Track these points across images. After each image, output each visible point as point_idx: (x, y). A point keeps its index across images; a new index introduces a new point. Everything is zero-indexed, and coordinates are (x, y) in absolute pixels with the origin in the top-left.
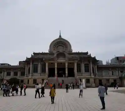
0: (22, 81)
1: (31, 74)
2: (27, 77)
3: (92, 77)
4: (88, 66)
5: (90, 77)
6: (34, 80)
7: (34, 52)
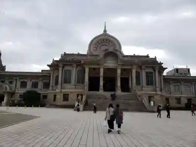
0: (45, 97)
1: (59, 86)
2: (53, 90)
3: (158, 93)
4: (153, 76)
5: (154, 93)
6: (64, 95)
7: (65, 53)
